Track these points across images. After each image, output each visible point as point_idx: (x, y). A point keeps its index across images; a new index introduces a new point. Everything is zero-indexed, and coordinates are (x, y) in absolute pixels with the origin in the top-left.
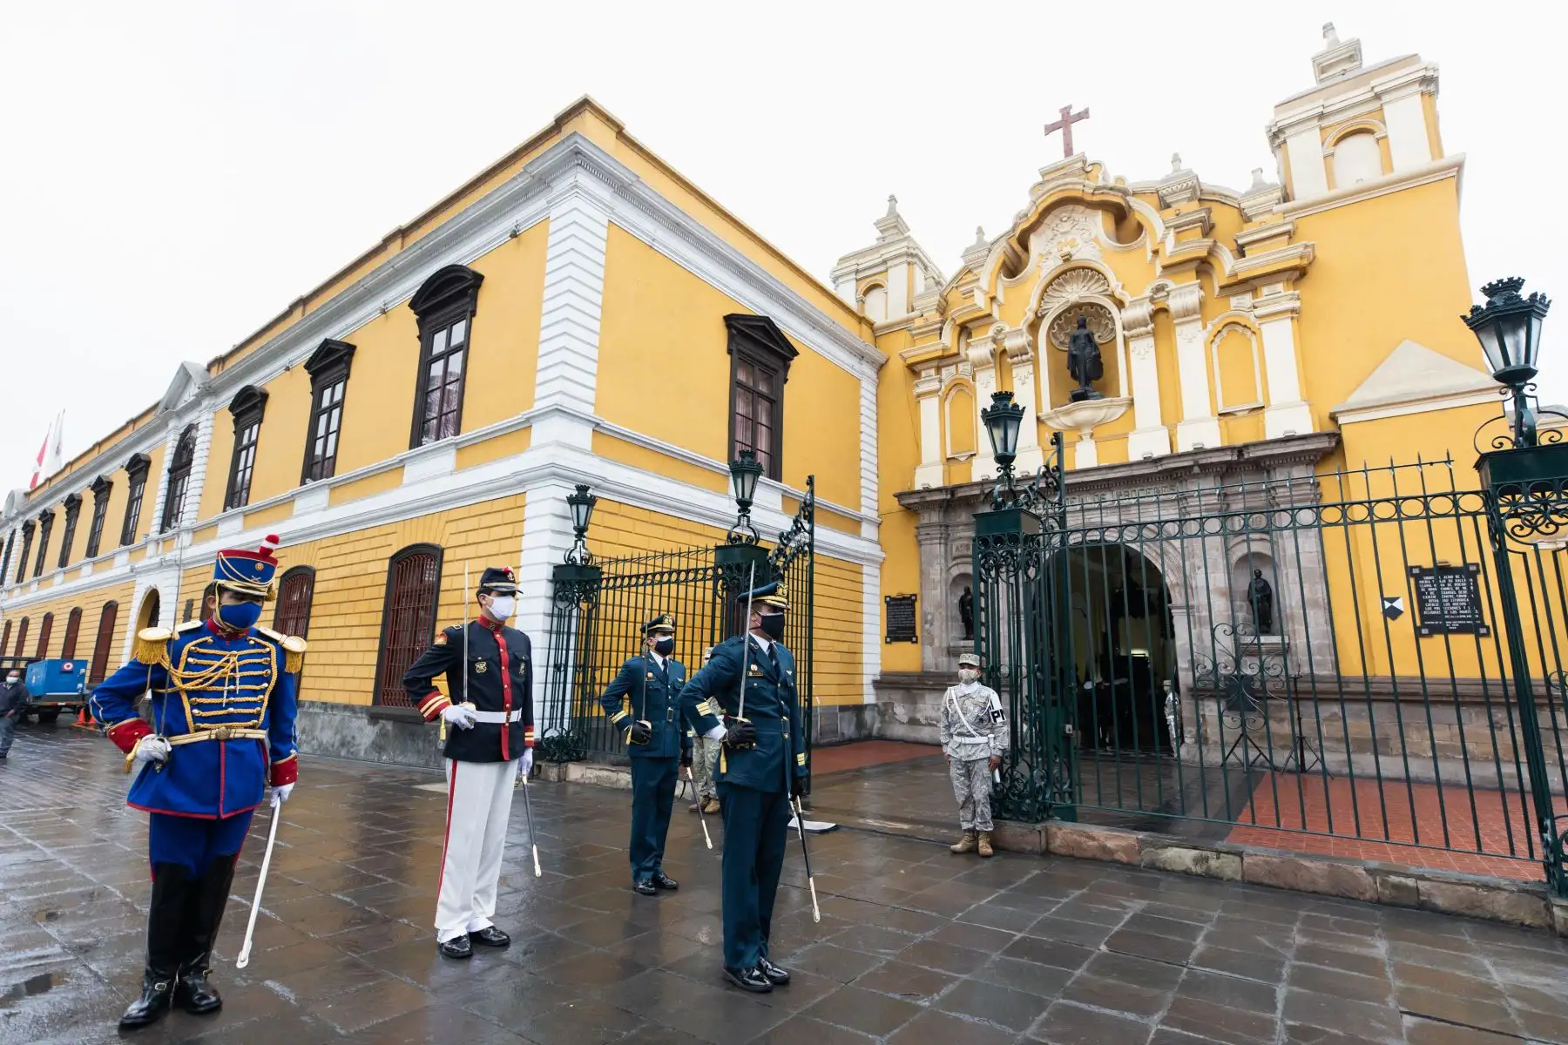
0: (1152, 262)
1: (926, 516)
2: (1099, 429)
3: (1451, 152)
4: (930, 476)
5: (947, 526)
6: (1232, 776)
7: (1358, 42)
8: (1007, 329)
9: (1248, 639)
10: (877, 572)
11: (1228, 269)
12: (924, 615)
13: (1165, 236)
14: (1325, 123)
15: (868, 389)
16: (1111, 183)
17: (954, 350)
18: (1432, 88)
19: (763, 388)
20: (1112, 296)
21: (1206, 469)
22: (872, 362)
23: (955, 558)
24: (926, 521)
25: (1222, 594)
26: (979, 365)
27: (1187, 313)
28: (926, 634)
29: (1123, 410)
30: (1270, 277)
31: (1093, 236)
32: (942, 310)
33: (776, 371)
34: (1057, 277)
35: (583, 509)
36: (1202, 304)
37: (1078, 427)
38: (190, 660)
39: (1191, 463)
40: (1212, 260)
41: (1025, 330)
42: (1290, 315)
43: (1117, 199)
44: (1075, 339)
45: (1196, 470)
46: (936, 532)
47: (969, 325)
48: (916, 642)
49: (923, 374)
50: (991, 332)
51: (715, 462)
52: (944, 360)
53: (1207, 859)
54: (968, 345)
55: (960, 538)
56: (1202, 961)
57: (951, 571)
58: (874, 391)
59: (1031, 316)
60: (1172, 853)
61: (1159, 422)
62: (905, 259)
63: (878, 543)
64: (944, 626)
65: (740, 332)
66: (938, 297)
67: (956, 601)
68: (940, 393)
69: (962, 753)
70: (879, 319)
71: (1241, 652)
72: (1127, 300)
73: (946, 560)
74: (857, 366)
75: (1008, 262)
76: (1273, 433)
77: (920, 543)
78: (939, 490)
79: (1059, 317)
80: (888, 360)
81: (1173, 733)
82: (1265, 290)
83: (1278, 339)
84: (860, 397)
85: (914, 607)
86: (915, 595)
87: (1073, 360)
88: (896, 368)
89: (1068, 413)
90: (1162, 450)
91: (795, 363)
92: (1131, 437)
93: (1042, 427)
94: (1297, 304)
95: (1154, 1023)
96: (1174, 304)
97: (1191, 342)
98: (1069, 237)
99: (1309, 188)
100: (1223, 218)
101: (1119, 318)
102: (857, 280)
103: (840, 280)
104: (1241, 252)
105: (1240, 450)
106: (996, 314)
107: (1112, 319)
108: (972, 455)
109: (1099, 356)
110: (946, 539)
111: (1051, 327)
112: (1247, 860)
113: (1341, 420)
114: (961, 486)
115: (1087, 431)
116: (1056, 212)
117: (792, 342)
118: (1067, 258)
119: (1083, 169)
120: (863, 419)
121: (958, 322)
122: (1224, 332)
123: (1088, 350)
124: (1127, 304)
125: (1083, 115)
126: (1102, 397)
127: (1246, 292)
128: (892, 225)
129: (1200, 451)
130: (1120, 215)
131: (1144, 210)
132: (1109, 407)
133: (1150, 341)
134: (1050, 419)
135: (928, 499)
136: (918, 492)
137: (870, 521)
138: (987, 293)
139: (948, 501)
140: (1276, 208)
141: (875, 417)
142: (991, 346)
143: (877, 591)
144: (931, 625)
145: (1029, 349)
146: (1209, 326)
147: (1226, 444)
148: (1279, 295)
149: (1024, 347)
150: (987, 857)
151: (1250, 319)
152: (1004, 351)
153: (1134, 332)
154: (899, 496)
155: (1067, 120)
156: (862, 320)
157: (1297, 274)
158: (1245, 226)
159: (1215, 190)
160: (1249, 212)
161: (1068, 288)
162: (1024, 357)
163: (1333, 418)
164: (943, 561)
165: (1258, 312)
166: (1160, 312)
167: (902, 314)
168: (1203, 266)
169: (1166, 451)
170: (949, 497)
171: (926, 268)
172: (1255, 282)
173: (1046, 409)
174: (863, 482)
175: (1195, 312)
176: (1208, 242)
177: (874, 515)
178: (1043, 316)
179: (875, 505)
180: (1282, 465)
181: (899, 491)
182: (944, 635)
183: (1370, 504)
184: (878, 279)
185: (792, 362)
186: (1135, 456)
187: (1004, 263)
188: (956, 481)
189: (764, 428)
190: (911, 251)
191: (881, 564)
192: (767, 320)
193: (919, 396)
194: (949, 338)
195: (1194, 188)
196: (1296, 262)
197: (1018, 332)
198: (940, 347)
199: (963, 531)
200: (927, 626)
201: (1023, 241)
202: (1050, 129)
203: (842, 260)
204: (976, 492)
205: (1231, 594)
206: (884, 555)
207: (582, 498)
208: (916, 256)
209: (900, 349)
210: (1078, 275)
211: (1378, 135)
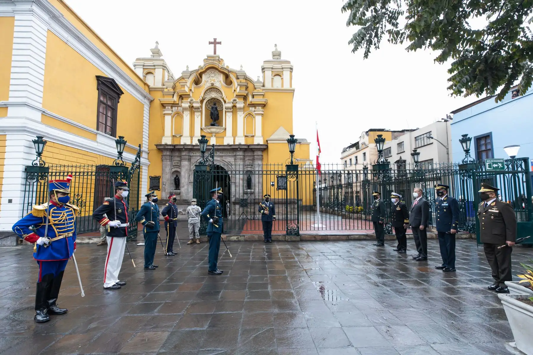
0: (234, 93)
1: (165, 152)
2: (217, 134)
3: (293, 87)
4: (167, 140)
5: (172, 156)
6: (240, 222)
7: (281, 52)
8: (194, 100)
9: (246, 190)
10: (147, 168)
11: (250, 100)
12: (163, 182)
13: (237, 87)
14: (273, 70)
15: (146, 108)
16: (225, 67)
17: (177, 103)
18: (292, 70)
19: (109, 103)
20: (223, 99)
21: (241, 149)
22: (149, 99)
23: (174, 166)
24: (165, 154)
25: (241, 180)
26: (185, 109)
27: (240, 109)
28: (163, 188)
29: (223, 130)
30: (259, 105)
31: (220, 80)
32: (174, 88)
33: (115, 99)
34: (209, 89)
35: (41, 146)
36: (244, 107)
37: (211, 133)
38: (53, 215)
39: (238, 147)
40: (247, 97)
41: (199, 102)
42: (261, 115)
43: (226, 72)
44: (212, 108)
45: (239, 149)
46: (168, 157)
47: (183, 96)
48: (160, 190)
49: (167, 107)
50: (189, 100)
51: (92, 129)
52: (173, 105)
53: (238, 238)
54: (182, 102)
55: (176, 160)
56: (239, 252)
57: (172, 170)
58: (149, 109)
59: (201, 98)
60: (232, 238)
61: (231, 135)
62: (162, 67)
63: (148, 159)
64: (169, 186)
65: (103, 83)
66: (173, 84)
67: (173, 178)
68: (172, 115)
69: (192, 222)
70: (151, 85)
71: (245, 193)
72: (227, 101)
73: (171, 167)
74: (143, 100)
75: (196, 80)
76: (256, 143)
77: (162, 161)
78: (170, 145)
79: (209, 100)
80: (154, 100)
81: (228, 213)
82: (257, 108)
83: (258, 119)
84: (144, 110)
85: (159, 180)
86: (160, 176)
87: (212, 114)
88: (157, 103)
89: (209, 129)
90: (232, 143)
91: (122, 96)
92: (225, 138)
93: (202, 131)
94: (263, 113)
95: (234, 260)
96: (238, 105)
97: (241, 116)
98: (213, 79)
99: (268, 86)
100: (250, 86)
101: (225, 106)
102: (144, 69)
103: (137, 67)
104: (253, 96)
105: (249, 146)
106: (191, 95)
107: (222, 105)
108: (182, 136)
109: (218, 114)
110: (171, 160)
111: (206, 103)
112: (245, 237)
113: (268, 142)
114: (177, 145)
115: (214, 134)
116: (210, 70)
117: (122, 89)
118: (212, 84)
119: (219, 60)
120: (144, 118)
121: (179, 94)
122: (248, 115)
123: (216, 112)
124: (227, 102)
125: (220, 43)
126: (218, 126)
127: (253, 107)
128: (156, 52)
129: (240, 145)
130: (227, 76)
131: (233, 77)
132: (220, 129)
133: (231, 113)
134: (204, 129)
135: (166, 147)
136: (163, 145)
137: (145, 152)
138: (189, 88)
139: (173, 149)
140: (262, 88)
141: (148, 118)
142: (189, 104)
143: (147, 174)
144: (165, 185)
145: (200, 108)
146: (245, 113)
147: (246, 144)
148: (259, 110)
149: (199, 107)
150: (199, 244)
151: (254, 113)
152: (193, 106)
153: (228, 110)
154: (157, 145)
155: (215, 43)
156: (145, 84)
157: (263, 106)
158: (255, 90)
159: (250, 78)
160: (256, 87)
161: (212, 93)
162: (198, 110)
163: (267, 141)
164: (170, 167)
165: (256, 113)
166: (234, 106)
167: (160, 86)
168: (245, 98)
169: (232, 144)
170: (173, 147)
171: (168, 72)
172: (256, 105)
173: (203, 126)
174: (144, 139)
175: (242, 109)
176: (247, 92)
177: (147, 150)
178: (205, 99)
179: (147, 147)
180: (257, 151)
181: (156, 144)
182: (169, 188)
183: (270, 171)
184: (152, 71)
185: (121, 96)
186: (225, 144)
187: (195, 80)
188: (176, 143)
189: (109, 118)
190: (164, 65)
191: (149, 166)
192: (113, 80)
193: (165, 114)
194: (176, 98)
195: (245, 76)
196: (264, 103)
197: (197, 102)
198: (173, 100)
199: (177, 158)
200: (164, 186)
201: (201, 75)
202: (210, 43)
203: (138, 59)
204: (182, 147)
205: (243, 180)
206: (149, 163)
207: (40, 141)
208: (166, 67)
209: (158, 97)
210: (215, 90)
211: (282, 77)
